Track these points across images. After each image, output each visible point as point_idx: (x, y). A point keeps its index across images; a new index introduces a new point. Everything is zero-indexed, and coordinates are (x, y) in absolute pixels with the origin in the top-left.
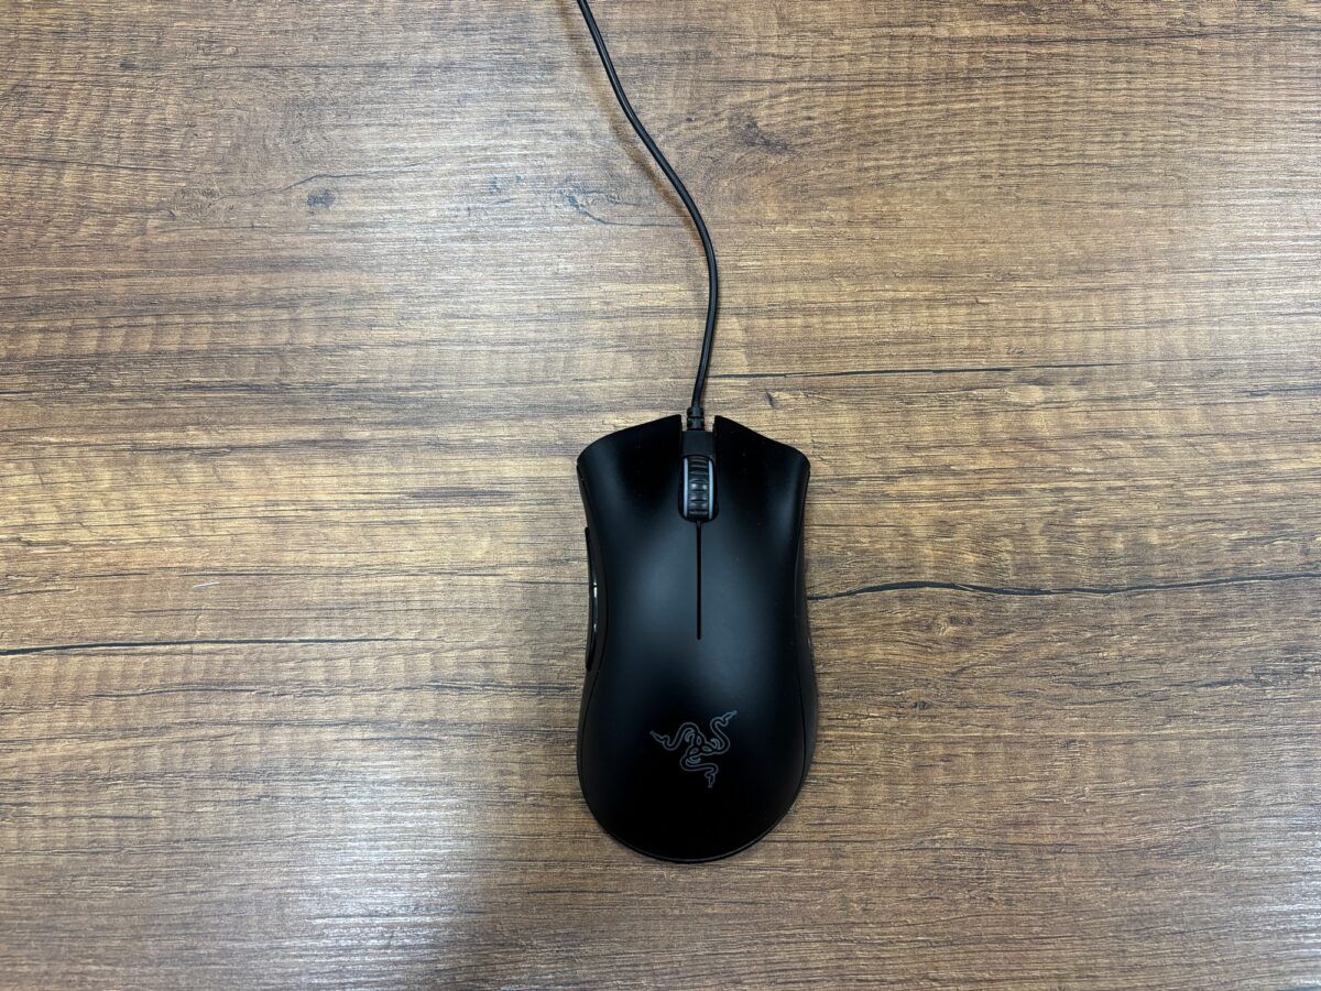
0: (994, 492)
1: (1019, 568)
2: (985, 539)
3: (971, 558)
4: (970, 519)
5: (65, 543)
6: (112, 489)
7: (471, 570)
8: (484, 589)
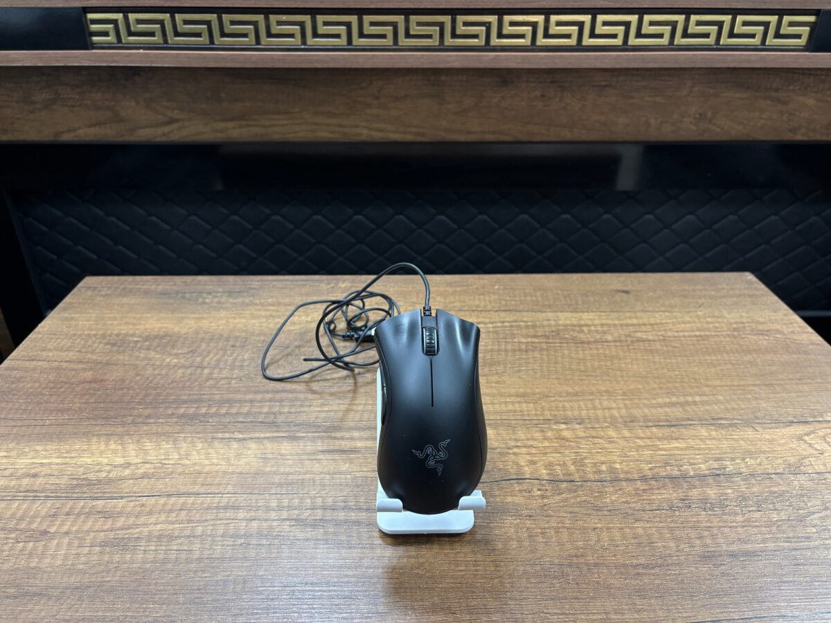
0: (550, 453)
1: (564, 475)
2: (549, 466)
3: (544, 471)
4: (542, 460)
5: (179, 464)
6: (201, 449)
7: (340, 473)
8: (346, 479)
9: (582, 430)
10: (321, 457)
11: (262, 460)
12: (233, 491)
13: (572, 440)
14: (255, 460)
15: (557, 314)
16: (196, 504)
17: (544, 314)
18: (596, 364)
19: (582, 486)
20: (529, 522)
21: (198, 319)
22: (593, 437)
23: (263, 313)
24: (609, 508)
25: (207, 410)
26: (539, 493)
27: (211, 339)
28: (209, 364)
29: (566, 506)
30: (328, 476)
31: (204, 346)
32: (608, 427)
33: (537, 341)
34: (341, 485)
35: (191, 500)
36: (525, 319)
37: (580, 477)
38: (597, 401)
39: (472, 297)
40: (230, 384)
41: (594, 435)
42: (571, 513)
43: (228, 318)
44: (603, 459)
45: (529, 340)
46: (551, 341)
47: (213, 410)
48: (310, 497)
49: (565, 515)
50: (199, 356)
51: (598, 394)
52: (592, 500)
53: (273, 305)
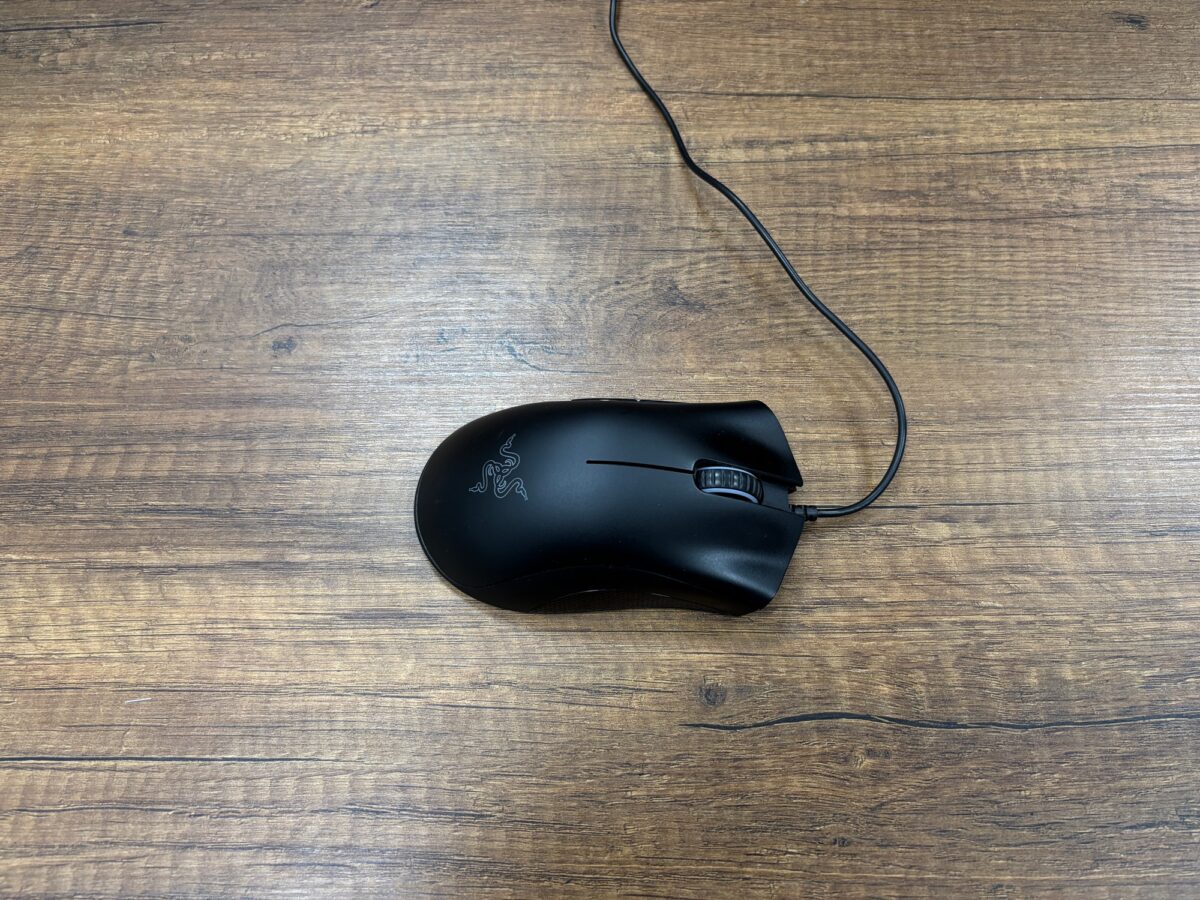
0: (905, 624)
2: (899, 670)
3: (885, 689)
4: (884, 651)
5: (11, 656)
6: (62, 605)
7: (394, 692)
8: (406, 711)
9: (988, 542)
10: (346, 634)
11: (207, 645)
12: (139, 751)
13: (961, 579)
14: (190, 643)
15: (954, 105)
16: (56, 791)
17: (919, 109)
18: (1043, 299)
19: (974, 740)
20: (839, 863)
21: (41, 127)
22: (1014, 570)
23: (199, 105)
24: (1036, 819)
25: (72, 466)
26: (868, 762)
27: (74, 206)
28: (71, 298)
29: (931, 809)
30: (363, 701)
31: (56, 228)
32: (1052, 534)
33: (898, 212)
34: (394, 732)
35: (42, 778)
36: (871, 129)
37: (973, 710)
38: (1033, 440)
39: (736, 43)
40: (124, 371)
41: (1018, 561)
42: (943, 832)
43: (113, 125)
44: (1034, 647)
45: (878, 209)
46: (931, 212)
47: (86, 467)
48: (322, 772)
49: (928, 840)
50: (44, 271)
51: (1036, 414)
52: (997, 788)
53: (223, 76)
